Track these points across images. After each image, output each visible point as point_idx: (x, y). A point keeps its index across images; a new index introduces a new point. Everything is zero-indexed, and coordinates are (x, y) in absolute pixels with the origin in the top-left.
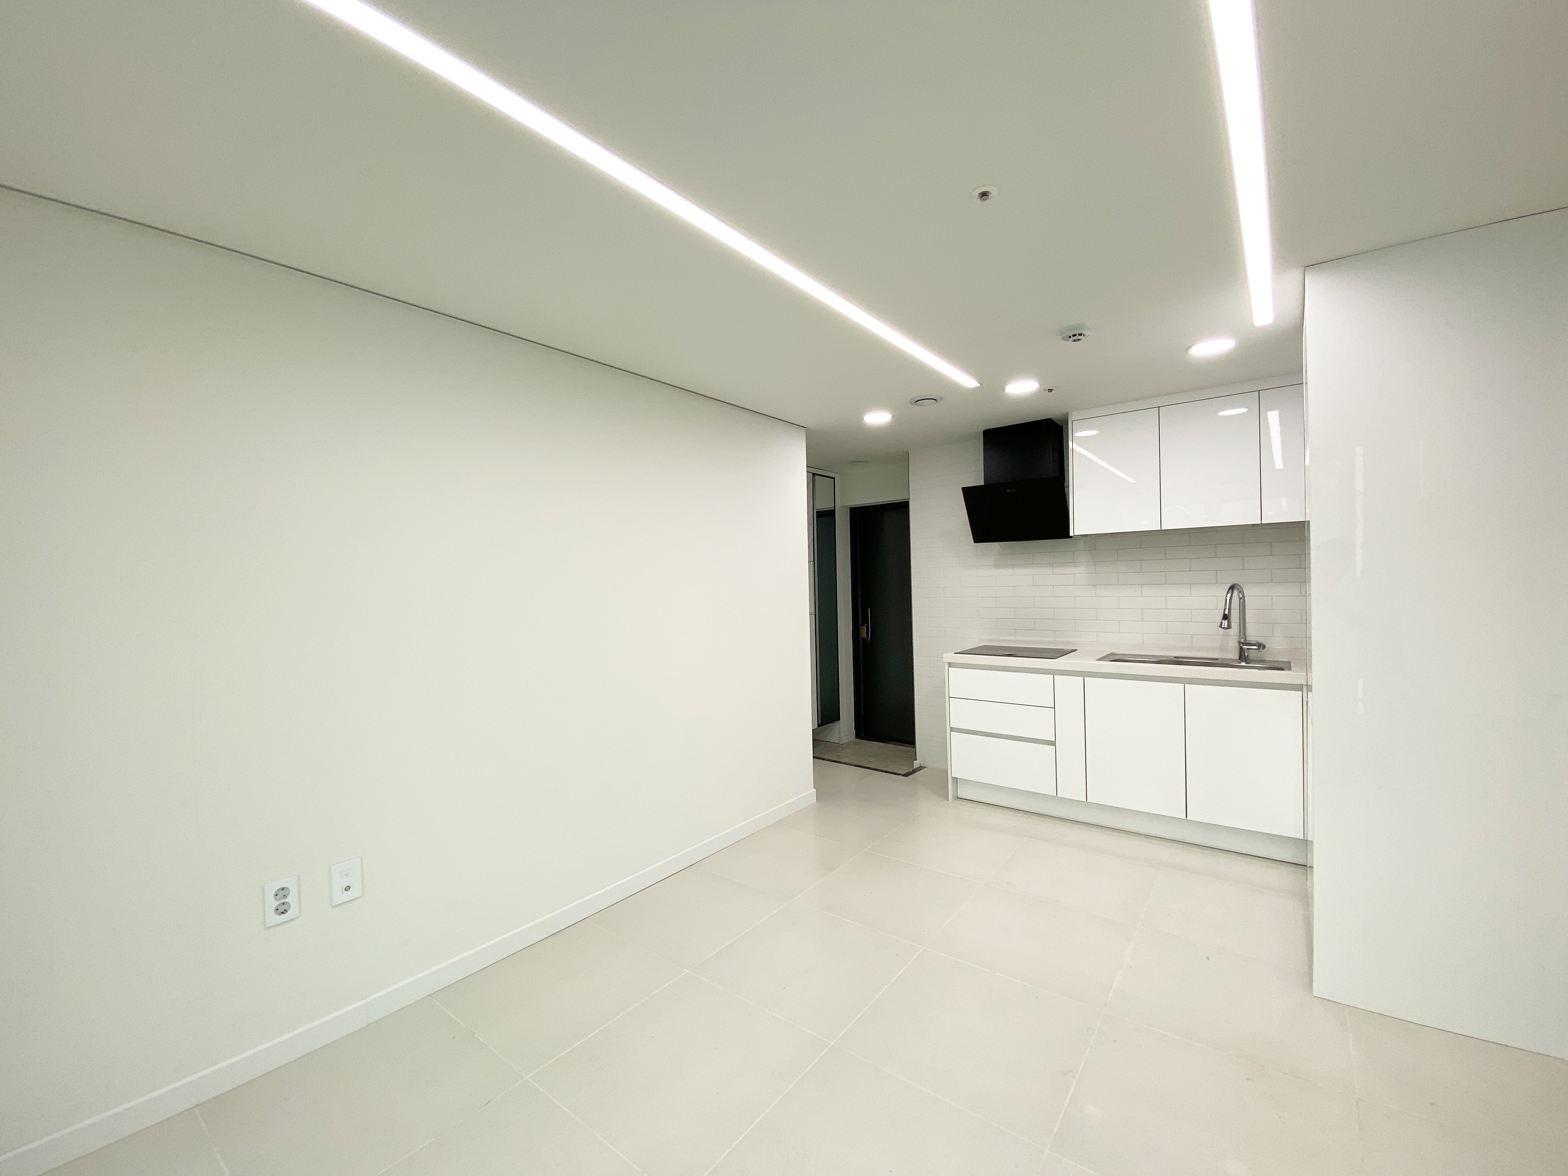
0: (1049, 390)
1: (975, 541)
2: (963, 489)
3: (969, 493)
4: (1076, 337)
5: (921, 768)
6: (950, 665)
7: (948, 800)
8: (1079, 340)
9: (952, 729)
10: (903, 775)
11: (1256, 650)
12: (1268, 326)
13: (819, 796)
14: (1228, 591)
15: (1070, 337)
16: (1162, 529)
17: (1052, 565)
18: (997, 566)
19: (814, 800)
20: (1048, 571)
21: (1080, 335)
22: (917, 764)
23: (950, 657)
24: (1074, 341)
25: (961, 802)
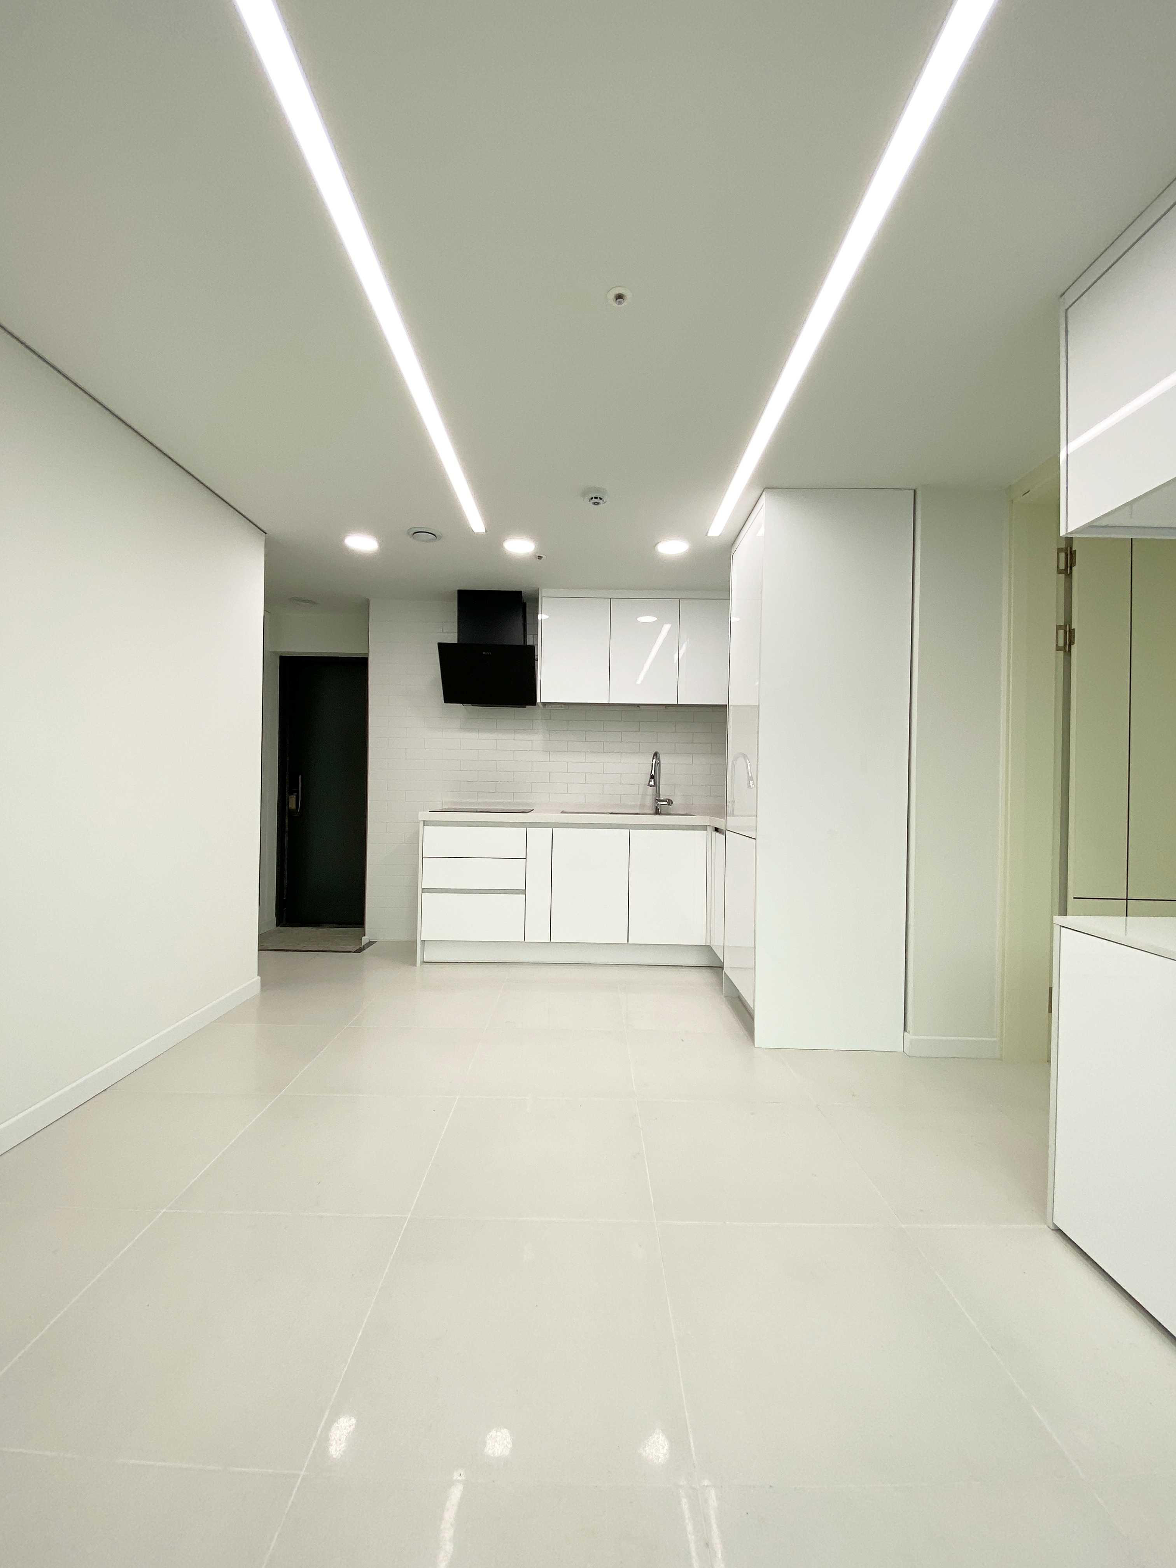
0: (539, 557)
1: (445, 702)
2: (439, 644)
3: (443, 648)
4: (596, 500)
5: (370, 943)
6: (425, 823)
7: (416, 966)
8: (598, 503)
9: (424, 890)
10: (354, 952)
11: (667, 805)
12: (716, 537)
13: (264, 985)
14: (654, 757)
15: (592, 498)
16: (610, 702)
17: (514, 732)
18: (463, 729)
19: (257, 989)
20: (510, 736)
21: (601, 499)
22: (365, 940)
23: (425, 815)
24: (594, 503)
25: (427, 965)
